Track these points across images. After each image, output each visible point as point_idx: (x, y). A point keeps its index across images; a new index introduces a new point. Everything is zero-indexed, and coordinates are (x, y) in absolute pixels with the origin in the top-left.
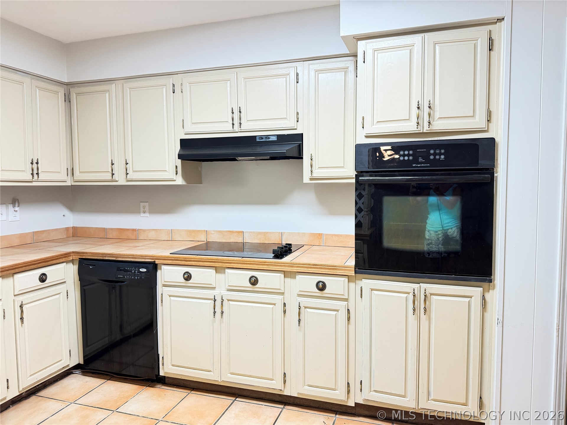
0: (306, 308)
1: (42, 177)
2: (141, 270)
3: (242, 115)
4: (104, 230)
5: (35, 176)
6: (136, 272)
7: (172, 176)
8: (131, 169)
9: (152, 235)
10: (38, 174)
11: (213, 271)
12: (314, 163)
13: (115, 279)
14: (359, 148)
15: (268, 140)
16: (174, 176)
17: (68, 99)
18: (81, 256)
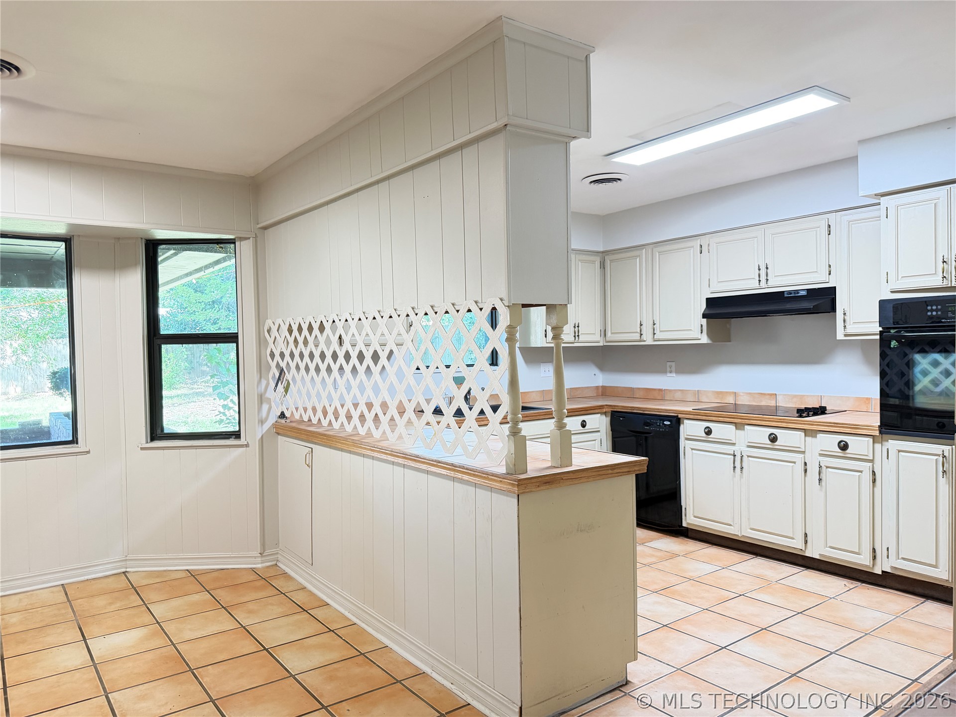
0: (827, 467)
1: (582, 338)
2: (665, 423)
3: (768, 271)
4: (632, 390)
5: (577, 337)
6: (661, 424)
7: (697, 334)
8: (658, 330)
9: (678, 396)
10: (578, 336)
11: (732, 427)
12: (847, 318)
13: (642, 430)
14: (883, 304)
15: (796, 295)
16: (698, 335)
17: (603, 266)
18: (612, 408)
